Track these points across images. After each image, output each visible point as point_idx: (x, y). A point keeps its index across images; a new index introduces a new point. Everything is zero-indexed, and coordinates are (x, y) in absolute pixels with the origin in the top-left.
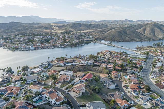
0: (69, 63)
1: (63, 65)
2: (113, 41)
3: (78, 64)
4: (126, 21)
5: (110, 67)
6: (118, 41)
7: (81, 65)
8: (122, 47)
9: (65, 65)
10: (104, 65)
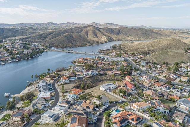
0: (71, 78)
1: (68, 81)
2: (65, 47)
3: (84, 77)
4: (49, 23)
5: (117, 73)
6: (72, 47)
7: (88, 77)
8: (86, 52)
9: (70, 81)
10: (110, 73)
